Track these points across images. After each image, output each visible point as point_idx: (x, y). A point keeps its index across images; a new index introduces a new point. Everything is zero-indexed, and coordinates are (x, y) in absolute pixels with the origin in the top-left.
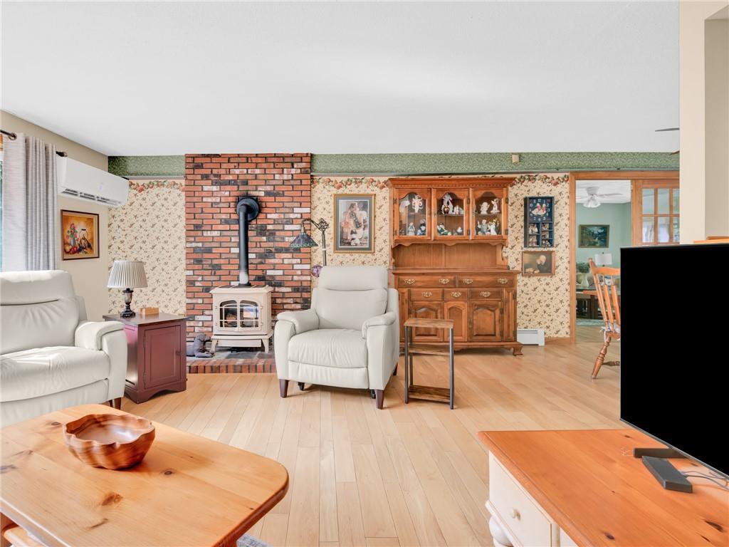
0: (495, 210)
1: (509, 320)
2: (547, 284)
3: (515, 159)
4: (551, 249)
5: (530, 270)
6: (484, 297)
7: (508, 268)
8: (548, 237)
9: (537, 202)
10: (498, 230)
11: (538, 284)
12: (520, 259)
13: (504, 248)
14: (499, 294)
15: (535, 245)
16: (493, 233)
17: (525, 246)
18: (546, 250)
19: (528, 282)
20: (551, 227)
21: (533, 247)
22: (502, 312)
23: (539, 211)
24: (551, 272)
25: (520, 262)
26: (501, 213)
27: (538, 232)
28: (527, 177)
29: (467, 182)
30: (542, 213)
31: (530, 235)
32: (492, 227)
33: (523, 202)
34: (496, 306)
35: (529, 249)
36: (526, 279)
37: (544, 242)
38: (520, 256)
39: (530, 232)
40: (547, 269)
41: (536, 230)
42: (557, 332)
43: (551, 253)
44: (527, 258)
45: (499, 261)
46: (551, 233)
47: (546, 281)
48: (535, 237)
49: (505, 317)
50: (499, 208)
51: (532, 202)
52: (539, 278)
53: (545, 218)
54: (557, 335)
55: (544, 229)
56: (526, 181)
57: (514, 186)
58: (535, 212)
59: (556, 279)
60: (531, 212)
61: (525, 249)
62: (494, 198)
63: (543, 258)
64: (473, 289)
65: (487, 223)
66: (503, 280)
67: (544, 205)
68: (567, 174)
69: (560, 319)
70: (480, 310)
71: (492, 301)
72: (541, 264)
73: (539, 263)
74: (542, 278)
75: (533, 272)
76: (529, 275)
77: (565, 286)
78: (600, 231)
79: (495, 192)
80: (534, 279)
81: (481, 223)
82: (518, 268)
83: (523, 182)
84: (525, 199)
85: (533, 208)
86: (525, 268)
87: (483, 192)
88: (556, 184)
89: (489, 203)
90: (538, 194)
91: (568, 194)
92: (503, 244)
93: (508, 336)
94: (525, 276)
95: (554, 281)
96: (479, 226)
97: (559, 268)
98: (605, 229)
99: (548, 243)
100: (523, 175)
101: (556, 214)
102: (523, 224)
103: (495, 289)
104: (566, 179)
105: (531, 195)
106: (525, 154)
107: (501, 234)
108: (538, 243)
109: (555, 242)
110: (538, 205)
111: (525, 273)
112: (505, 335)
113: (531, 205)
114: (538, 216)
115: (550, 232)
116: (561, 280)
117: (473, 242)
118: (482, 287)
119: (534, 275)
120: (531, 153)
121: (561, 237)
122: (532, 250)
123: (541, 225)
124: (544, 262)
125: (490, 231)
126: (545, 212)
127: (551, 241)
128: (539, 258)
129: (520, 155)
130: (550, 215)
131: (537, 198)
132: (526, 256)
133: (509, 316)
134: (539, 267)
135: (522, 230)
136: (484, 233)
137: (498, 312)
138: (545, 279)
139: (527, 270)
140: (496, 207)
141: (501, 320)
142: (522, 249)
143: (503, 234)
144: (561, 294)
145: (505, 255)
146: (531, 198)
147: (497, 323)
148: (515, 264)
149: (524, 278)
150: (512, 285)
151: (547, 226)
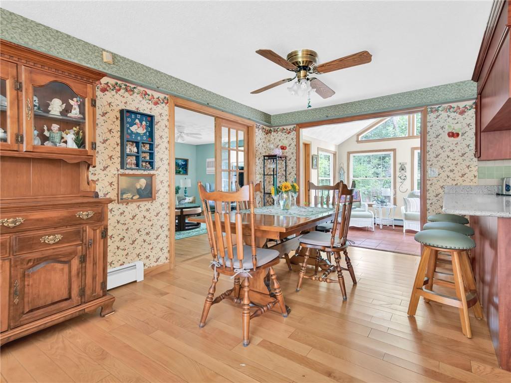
0: (75, 113)
1: (94, 270)
2: (148, 210)
3: (107, 58)
4: (152, 172)
5: (128, 196)
6: (49, 244)
7: (97, 195)
8: (148, 158)
9: (136, 118)
10: (81, 142)
11: (137, 211)
12: (115, 183)
13: (91, 168)
14: (79, 234)
15: (133, 167)
16: (71, 145)
17: (122, 168)
18: (146, 173)
19: (125, 209)
20: (151, 148)
21: (132, 169)
22: (83, 260)
23: (139, 129)
24: (151, 197)
25: (116, 186)
26: (84, 118)
27: (138, 152)
28: (124, 87)
29: (12, 51)
30: (141, 131)
31: (128, 155)
32: (70, 137)
33: (119, 115)
34: (73, 254)
35: (127, 172)
36: (123, 207)
37: (144, 164)
38: (115, 180)
39: (128, 151)
40: (147, 194)
41: (135, 150)
42: (157, 260)
43: (152, 176)
44: (124, 182)
45: (84, 186)
46: (152, 155)
47: (147, 207)
48: (134, 158)
49: (89, 266)
50: (82, 112)
51: (130, 117)
52: (138, 204)
53: (145, 138)
54: (157, 263)
55: (144, 149)
56: (122, 91)
57: (106, 92)
58: (134, 129)
59: (156, 204)
60: (128, 128)
61: (122, 171)
62: (73, 95)
63: (143, 182)
64: (22, 235)
65: (60, 130)
66: (84, 214)
67: (144, 123)
68: (167, 96)
69: (160, 246)
70: (42, 265)
71: (66, 247)
72: (141, 188)
73: (138, 187)
74: (142, 204)
75: (132, 198)
76: (127, 202)
77: (164, 211)
78: (183, 163)
79: (75, 86)
80: (132, 206)
81: (49, 130)
82: (113, 195)
83: (119, 90)
84: (122, 112)
85: (132, 124)
86: (122, 194)
87: (52, 79)
88: (156, 104)
89: (65, 101)
90: (137, 109)
91: (167, 117)
92: (88, 163)
93: (94, 291)
94: (122, 203)
95: (154, 206)
96: (47, 133)
97: (159, 192)
98: (186, 161)
99: (149, 166)
100: (119, 82)
101: (157, 134)
102: (119, 141)
103: (69, 229)
104: (166, 101)
105: (128, 108)
106: (120, 57)
107: (84, 147)
108: (137, 165)
109: (156, 165)
110: (137, 121)
111: (121, 199)
112: (88, 292)
113: (129, 120)
114: (137, 134)
115: (150, 153)
116: (162, 204)
117: (28, 155)
118: (45, 228)
119: (132, 200)
120: (128, 60)
121: (161, 160)
122: (131, 172)
123: (141, 145)
124: (144, 186)
125: (66, 142)
126: (145, 131)
127: (151, 164)
128: (138, 181)
129: (114, 56)
130: (151, 135)
131: (136, 113)
132: (122, 179)
133: (95, 264)
134: (139, 192)
135: (118, 148)
136: (54, 143)
137: (75, 263)
138: (145, 205)
139: (125, 196)
140: (78, 110)
141: (82, 272)
142: (118, 170)
143: (87, 148)
144: (161, 219)
145: (91, 177)
146: (128, 111)
147: (74, 279)
148: (109, 189)
149: (120, 206)
150: (100, 218)
151: (148, 146)
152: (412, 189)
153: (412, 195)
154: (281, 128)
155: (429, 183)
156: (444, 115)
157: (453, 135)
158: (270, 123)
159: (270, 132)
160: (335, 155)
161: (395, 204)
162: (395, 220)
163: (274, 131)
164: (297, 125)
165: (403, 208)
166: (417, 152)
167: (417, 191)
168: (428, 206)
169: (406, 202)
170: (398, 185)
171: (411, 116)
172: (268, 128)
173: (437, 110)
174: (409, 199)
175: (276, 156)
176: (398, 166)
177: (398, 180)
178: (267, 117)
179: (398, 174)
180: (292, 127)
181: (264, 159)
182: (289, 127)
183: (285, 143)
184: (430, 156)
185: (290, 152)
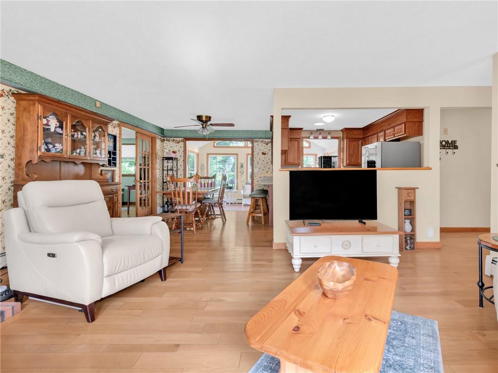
0: (97, 139)
3: (98, 104)
14: (112, 199)
16: (99, 156)
18: (111, 169)
20: (115, 154)
23: (110, 144)
27: (110, 157)
32: (98, 152)
34: (110, 208)
43: (113, 171)
46: (115, 159)
53: (112, 148)
63: (109, 174)
66: (114, 189)
67: (112, 140)
68: (119, 122)
79: (103, 127)
91: (119, 135)
97: (116, 180)
103: (110, 196)
104: (118, 126)
108: (110, 164)
109: (117, 164)
110: (109, 139)
114: (109, 147)
122: (105, 169)
124: (110, 176)
125: (96, 154)
126: (112, 144)
130: (115, 147)
140: (98, 137)
150: (117, 192)
152: (247, 180)
153: (247, 183)
154: (172, 139)
155: (254, 175)
156: (260, 144)
157: (264, 154)
158: (164, 135)
159: (164, 140)
160: (198, 155)
161: (237, 189)
162: (238, 199)
163: (167, 140)
164: (184, 138)
165: (242, 191)
166: (249, 157)
167: (250, 181)
168: (254, 187)
169: (244, 188)
170: (239, 177)
171: (246, 142)
172: (163, 138)
173: (258, 142)
174: (246, 185)
175: (172, 158)
176: (239, 165)
177: (239, 173)
178: (162, 131)
179: (239, 170)
180: (181, 139)
181: (163, 160)
182: (178, 139)
183: (176, 149)
184: (255, 163)
185: (179, 155)
